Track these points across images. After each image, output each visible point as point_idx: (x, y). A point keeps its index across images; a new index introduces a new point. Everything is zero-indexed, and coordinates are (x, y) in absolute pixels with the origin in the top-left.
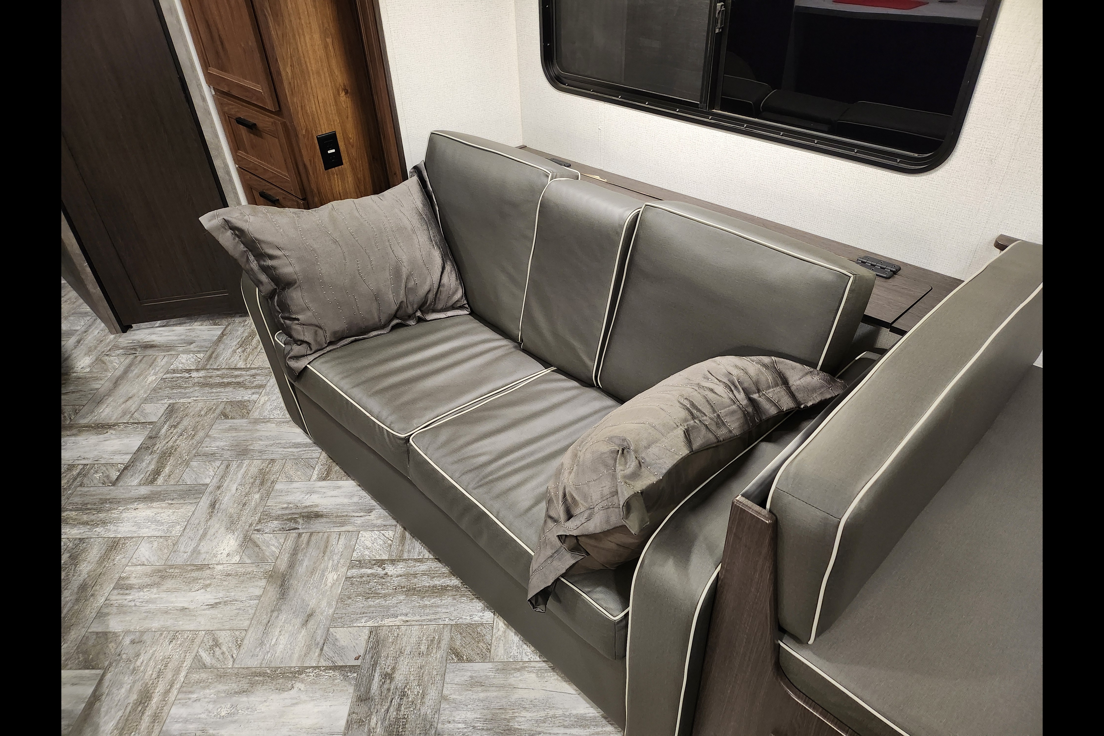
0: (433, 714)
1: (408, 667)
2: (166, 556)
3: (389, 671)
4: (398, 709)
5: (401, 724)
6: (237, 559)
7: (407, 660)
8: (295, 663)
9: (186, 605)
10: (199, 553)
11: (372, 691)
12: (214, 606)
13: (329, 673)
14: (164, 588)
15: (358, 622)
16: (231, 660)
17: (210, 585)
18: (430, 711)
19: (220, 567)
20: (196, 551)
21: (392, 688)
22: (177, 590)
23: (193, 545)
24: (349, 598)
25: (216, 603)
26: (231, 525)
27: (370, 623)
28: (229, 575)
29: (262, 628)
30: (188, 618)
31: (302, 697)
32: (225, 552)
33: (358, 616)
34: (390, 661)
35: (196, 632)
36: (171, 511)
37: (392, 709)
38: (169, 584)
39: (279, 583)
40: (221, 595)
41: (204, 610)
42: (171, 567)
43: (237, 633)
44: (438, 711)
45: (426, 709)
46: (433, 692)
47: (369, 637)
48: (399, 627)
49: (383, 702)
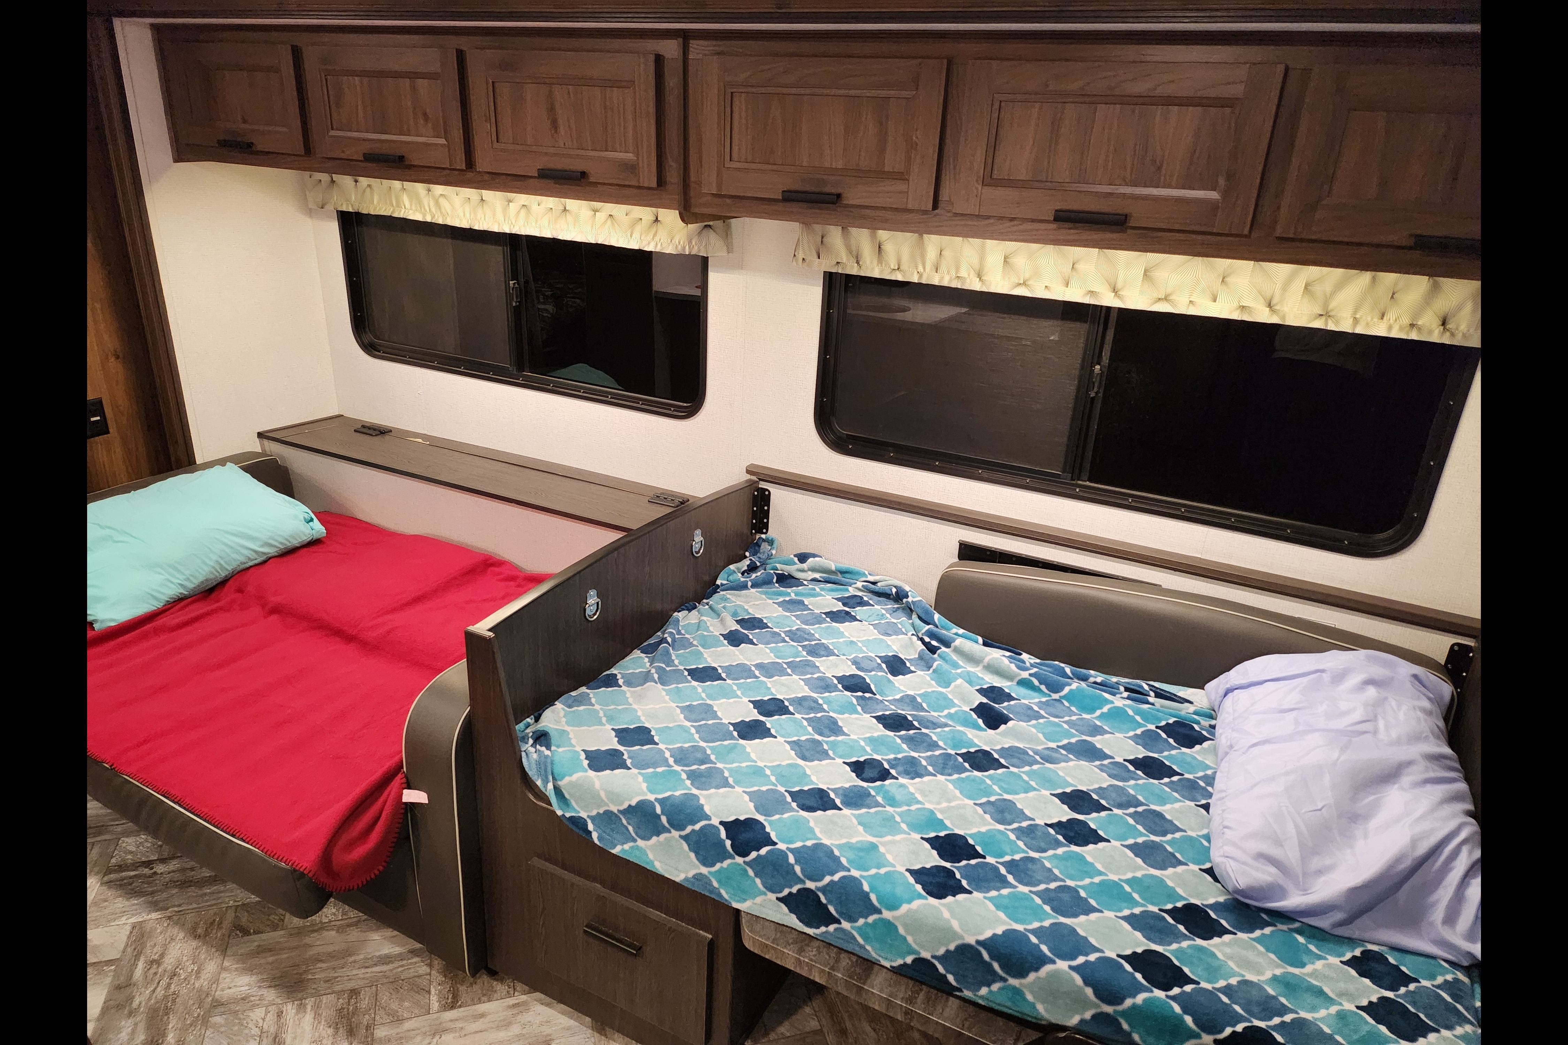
0: (210, 984)
1: (180, 951)
3: (156, 957)
4: (167, 988)
5: (170, 999)
7: (179, 945)
11: (135, 978)
15: (117, 920)
18: (206, 983)
21: (160, 972)
24: (105, 901)
27: (134, 920)
33: (116, 916)
34: (158, 949)
37: (159, 989)
44: (217, 981)
45: (203, 982)
46: (211, 967)
47: (131, 932)
48: (169, 918)
49: (149, 986)
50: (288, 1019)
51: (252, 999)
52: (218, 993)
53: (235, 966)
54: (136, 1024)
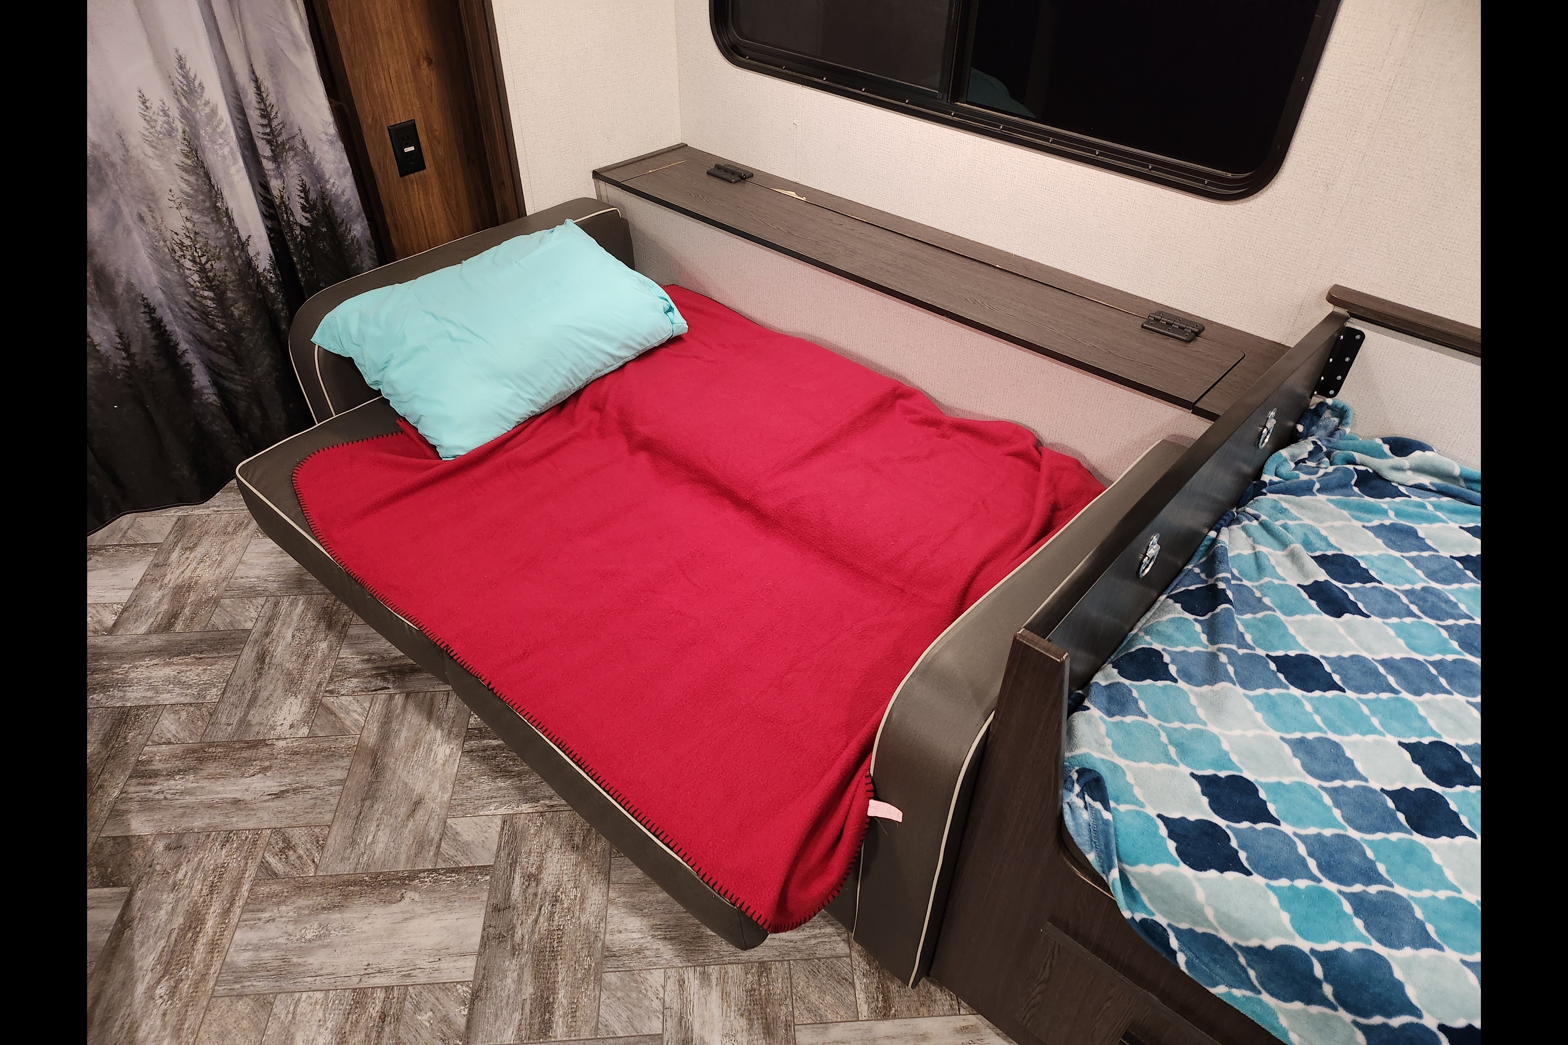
0: (597, 922)
1: (559, 865)
2: (201, 731)
3: (533, 870)
4: (551, 918)
5: (556, 937)
6: (304, 731)
7: (557, 857)
8: (402, 866)
9: (238, 796)
10: (249, 725)
11: (513, 898)
12: (279, 795)
13: (451, 877)
14: (205, 773)
15: (485, 809)
16: (313, 866)
17: (270, 767)
18: (592, 919)
19: (282, 743)
20: (244, 722)
21: (540, 892)
22: (224, 776)
23: (239, 714)
24: (470, 779)
25: (282, 792)
26: (292, 684)
27: (503, 810)
28: (296, 753)
29: (351, 822)
30: (244, 813)
31: (417, 909)
32: (288, 723)
33: (484, 801)
34: (534, 858)
35: (257, 832)
36: (201, 668)
37: (541, 919)
38: (211, 768)
39: (369, 761)
40: (287, 780)
41: (265, 801)
42: (210, 745)
43: (317, 830)
44: (604, 919)
45: (588, 917)
46: (596, 895)
47: (502, 829)
48: (542, 814)
49: (530, 912)
50: (692, 993)
51: (648, 953)
52: (607, 936)
53: (624, 900)
54: (521, 968)
